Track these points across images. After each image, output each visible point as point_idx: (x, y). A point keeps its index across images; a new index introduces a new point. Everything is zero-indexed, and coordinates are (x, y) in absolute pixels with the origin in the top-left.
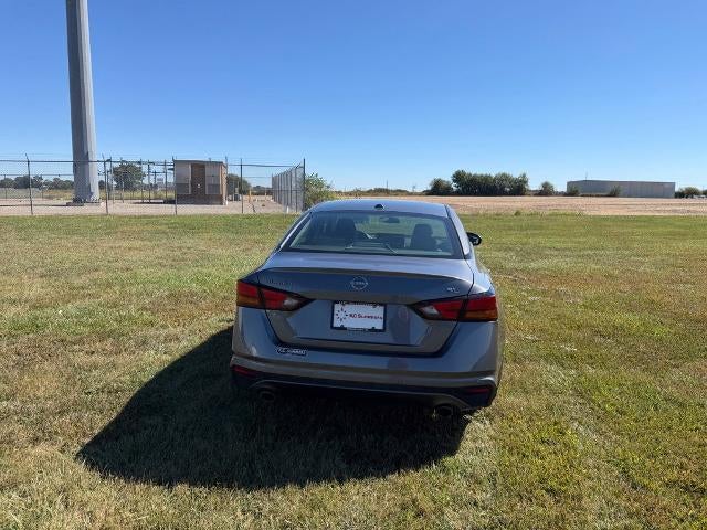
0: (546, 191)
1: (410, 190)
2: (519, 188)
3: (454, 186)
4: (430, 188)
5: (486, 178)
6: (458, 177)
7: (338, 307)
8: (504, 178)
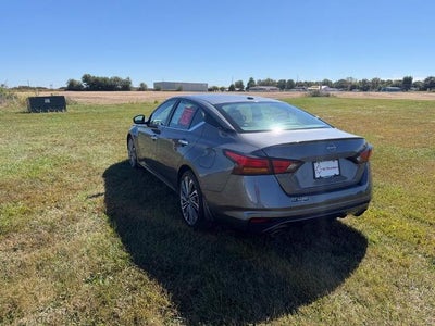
0: (143, 88)
1: (49, 87)
2: (126, 87)
3: (84, 85)
4: (66, 86)
5: (105, 80)
6: (86, 78)
7: (316, 165)
8: (117, 79)
